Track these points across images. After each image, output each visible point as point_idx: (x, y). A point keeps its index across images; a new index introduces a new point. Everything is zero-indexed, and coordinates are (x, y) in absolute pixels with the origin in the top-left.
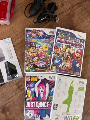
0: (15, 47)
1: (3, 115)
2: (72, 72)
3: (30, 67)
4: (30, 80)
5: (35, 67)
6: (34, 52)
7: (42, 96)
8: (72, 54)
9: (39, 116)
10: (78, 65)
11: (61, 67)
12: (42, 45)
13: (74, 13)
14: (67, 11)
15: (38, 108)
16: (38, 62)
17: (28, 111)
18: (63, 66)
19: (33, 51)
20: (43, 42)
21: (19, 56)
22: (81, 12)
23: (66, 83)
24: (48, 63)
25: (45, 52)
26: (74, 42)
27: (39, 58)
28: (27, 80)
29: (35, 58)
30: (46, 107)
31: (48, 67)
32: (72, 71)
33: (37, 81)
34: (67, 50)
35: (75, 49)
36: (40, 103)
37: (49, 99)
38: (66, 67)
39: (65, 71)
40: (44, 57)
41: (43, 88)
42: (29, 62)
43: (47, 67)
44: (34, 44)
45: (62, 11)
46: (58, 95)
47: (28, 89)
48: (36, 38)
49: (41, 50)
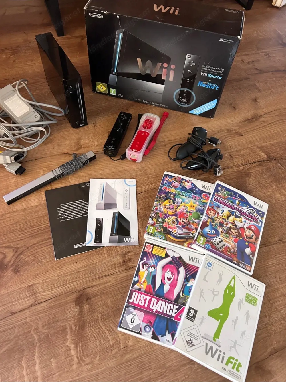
0: (139, 195)
1: (75, 308)
2: (235, 259)
3: (156, 229)
4: (152, 252)
5: (166, 232)
6: (169, 208)
7: (167, 288)
8: (238, 227)
9: (152, 329)
10: (248, 251)
11: (216, 243)
12: (187, 201)
13: (249, 172)
14: (238, 167)
15: (154, 311)
16: (174, 226)
17: (132, 310)
18: (220, 242)
19: (169, 206)
20: (190, 197)
21: (141, 209)
22: (262, 173)
23: (220, 275)
24: (192, 232)
25: (189, 212)
26: (245, 211)
27: (177, 220)
28: (146, 249)
29: (170, 217)
30: (170, 314)
31: (190, 239)
32: (236, 257)
33: (164, 256)
34: (231, 218)
35: (245, 222)
36: (160, 302)
37: (181, 301)
38: (224, 245)
39: (222, 252)
40: (185, 221)
41: (172, 274)
42: (158, 221)
43: (187, 239)
44: (172, 196)
45: (229, 165)
46: (202, 292)
47: (143, 267)
48: (177, 189)
49: (183, 207)
